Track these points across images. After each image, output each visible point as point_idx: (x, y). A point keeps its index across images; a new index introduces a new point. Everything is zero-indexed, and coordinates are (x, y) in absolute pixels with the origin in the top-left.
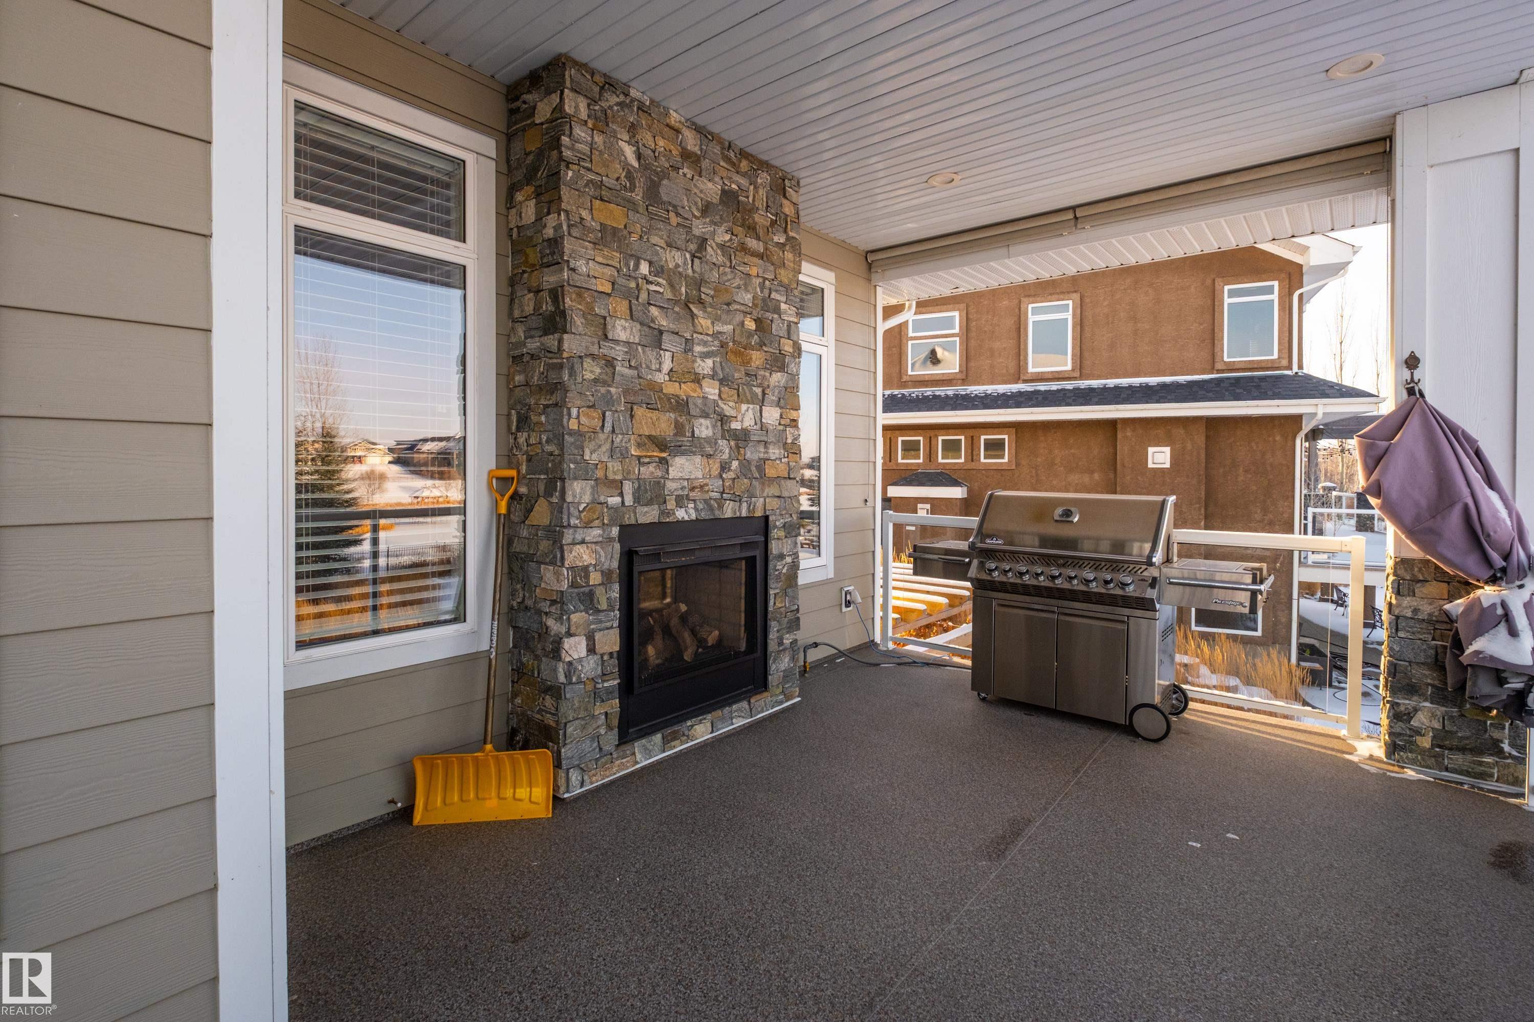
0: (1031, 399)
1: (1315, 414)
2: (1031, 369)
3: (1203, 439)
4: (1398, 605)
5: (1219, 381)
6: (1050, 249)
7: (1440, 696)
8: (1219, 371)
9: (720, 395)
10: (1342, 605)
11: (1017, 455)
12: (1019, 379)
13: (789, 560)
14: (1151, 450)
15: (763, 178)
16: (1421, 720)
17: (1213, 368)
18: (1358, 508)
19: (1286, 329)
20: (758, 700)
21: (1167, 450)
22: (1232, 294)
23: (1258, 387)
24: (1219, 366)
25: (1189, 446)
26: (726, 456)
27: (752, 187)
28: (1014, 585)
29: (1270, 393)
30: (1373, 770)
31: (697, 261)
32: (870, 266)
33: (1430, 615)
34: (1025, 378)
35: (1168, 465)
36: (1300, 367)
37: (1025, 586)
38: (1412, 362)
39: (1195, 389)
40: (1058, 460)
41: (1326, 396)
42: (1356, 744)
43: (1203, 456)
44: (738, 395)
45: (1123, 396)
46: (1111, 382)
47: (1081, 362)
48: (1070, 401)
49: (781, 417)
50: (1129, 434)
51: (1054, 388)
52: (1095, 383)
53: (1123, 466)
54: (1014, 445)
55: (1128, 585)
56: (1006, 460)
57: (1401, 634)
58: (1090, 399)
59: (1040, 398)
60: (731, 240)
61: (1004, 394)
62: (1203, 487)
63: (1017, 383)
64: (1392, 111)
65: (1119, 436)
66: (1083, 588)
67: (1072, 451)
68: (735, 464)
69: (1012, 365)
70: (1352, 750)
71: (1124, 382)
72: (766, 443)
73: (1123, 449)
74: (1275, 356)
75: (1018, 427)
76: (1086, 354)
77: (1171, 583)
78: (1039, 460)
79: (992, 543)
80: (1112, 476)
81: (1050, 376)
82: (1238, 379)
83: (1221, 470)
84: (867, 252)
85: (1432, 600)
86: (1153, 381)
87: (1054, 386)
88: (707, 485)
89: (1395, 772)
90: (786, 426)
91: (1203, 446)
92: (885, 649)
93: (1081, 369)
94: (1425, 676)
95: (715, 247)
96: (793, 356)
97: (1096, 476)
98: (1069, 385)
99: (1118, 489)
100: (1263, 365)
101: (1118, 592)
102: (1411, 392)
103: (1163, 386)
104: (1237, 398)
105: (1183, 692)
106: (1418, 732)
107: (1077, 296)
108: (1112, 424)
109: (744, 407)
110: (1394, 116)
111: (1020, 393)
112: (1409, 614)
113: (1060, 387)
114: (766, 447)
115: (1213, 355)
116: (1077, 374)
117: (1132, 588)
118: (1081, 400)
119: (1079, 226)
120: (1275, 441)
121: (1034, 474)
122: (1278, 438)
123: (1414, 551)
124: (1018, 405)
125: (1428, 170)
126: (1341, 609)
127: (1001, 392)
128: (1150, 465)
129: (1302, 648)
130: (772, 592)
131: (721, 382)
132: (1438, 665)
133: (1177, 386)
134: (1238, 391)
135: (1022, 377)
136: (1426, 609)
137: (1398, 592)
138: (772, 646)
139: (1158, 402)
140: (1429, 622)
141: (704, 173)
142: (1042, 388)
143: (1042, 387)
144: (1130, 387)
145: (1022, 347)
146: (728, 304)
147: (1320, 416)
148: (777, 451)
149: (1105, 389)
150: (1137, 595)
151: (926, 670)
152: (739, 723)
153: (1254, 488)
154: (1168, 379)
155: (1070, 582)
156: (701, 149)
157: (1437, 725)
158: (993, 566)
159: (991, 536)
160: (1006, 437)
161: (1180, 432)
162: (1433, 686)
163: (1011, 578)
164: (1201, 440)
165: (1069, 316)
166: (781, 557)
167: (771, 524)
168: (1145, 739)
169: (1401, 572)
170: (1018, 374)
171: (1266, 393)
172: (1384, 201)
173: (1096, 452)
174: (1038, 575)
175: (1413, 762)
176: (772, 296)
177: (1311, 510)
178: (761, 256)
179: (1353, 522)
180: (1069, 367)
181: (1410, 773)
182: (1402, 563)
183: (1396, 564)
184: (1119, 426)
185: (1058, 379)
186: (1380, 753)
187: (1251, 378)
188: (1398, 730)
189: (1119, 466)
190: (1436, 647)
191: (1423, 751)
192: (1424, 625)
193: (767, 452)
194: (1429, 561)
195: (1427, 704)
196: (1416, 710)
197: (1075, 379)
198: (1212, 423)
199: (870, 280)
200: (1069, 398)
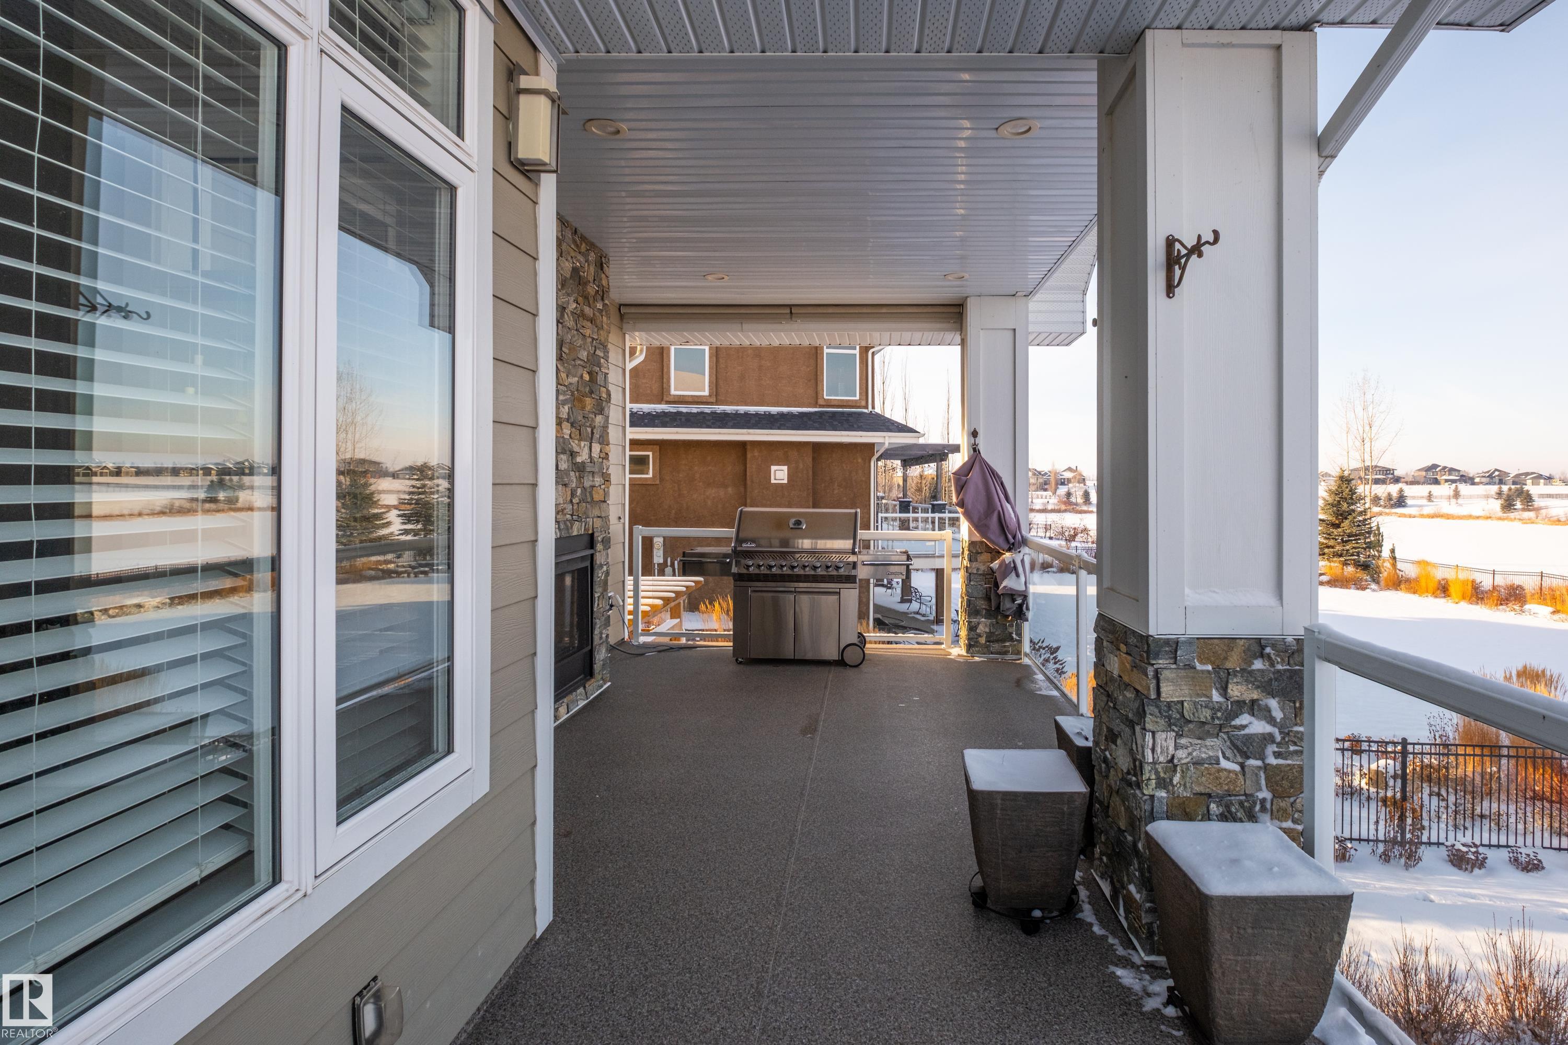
0: (675, 420)
1: (884, 443)
2: (673, 392)
3: (811, 459)
4: (971, 567)
5: (821, 414)
6: (773, 331)
7: (990, 614)
8: (821, 406)
9: (570, 436)
10: (890, 588)
11: (660, 471)
12: (662, 400)
13: (605, 568)
14: (773, 468)
15: (592, 256)
16: (981, 629)
17: (817, 403)
18: (900, 512)
19: (864, 377)
20: (591, 684)
21: (785, 468)
23: (847, 420)
24: (821, 402)
25: (801, 466)
26: (574, 485)
27: (586, 264)
28: (766, 575)
29: (855, 426)
30: (962, 660)
31: (560, 325)
32: (622, 317)
33: (984, 571)
34: (668, 399)
35: (785, 481)
36: (873, 407)
37: (775, 575)
38: (975, 434)
39: (805, 419)
40: (697, 476)
41: (890, 431)
42: (951, 650)
43: (811, 473)
44: (580, 435)
45: (753, 421)
46: (742, 409)
47: (716, 389)
48: (709, 423)
49: (601, 451)
50: (756, 454)
51: (695, 411)
52: (729, 409)
53: (752, 482)
54: (658, 461)
55: (841, 568)
56: (650, 475)
57: (972, 583)
58: (726, 423)
59: (683, 419)
60: (576, 307)
61: (649, 414)
62: (811, 499)
63: (660, 403)
64: (966, 295)
65: (749, 456)
66: (812, 573)
67: (710, 468)
68: (579, 491)
69: (656, 387)
70: (950, 654)
71: (752, 409)
72: (593, 473)
73: (752, 468)
74: (857, 398)
75: (662, 446)
76: (721, 382)
77: (864, 565)
78: (681, 475)
79: (747, 546)
80: (742, 489)
81: (690, 400)
82: (834, 413)
83: (823, 485)
84: (620, 305)
85: (984, 563)
86: (774, 410)
87: (694, 409)
88: (565, 509)
89: (971, 660)
90: (603, 458)
91: (811, 466)
92: (637, 644)
93: (717, 395)
94: (982, 604)
95: (570, 315)
96: (606, 401)
97: (730, 490)
98: (707, 409)
99: (748, 501)
100: (850, 404)
101: (835, 573)
102: (975, 450)
103: (782, 415)
104: (835, 429)
105: (864, 637)
106: (980, 636)
108: (742, 446)
109: (583, 443)
110: (967, 297)
111: (664, 414)
112: (975, 572)
113: (699, 410)
114: (593, 477)
115: (817, 393)
116: (713, 400)
117: (842, 570)
118: (718, 423)
119: (793, 319)
120: (858, 463)
121: (676, 488)
122: (860, 460)
123: (977, 537)
124: (664, 425)
125: (981, 331)
126: (889, 591)
127: (646, 411)
128: (773, 481)
129: (875, 620)
130: (596, 595)
131: (572, 425)
132: (988, 599)
133: (790, 416)
134: (835, 423)
135: (665, 398)
136: (983, 568)
137: (970, 560)
138: (596, 640)
139: (779, 428)
140: (983, 575)
141: (564, 255)
142: (684, 410)
144: (757, 415)
145: (665, 370)
146: (574, 360)
147: (887, 445)
148: (598, 480)
149: (737, 415)
150: (846, 573)
151: (682, 652)
152: (582, 704)
153: (845, 499)
154: (785, 410)
155: (804, 569)
156: (562, 235)
157: (987, 630)
158: (750, 563)
159: (746, 541)
160: (650, 454)
161: (793, 454)
162: (985, 609)
163: (764, 570)
164: (809, 461)
166: (601, 566)
167: (595, 539)
168: (851, 666)
169: (972, 549)
170: (662, 395)
171: (853, 426)
172: (958, 338)
173: (729, 469)
174: (782, 566)
175: (978, 652)
176: (596, 353)
177: (880, 515)
178: (591, 321)
179: (897, 523)
180: (707, 393)
181: (977, 659)
182: (972, 544)
183: (969, 544)
184: (748, 447)
185: (698, 403)
186: (964, 652)
187: (843, 413)
188: (971, 636)
189: (749, 482)
190: (986, 588)
191: (981, 646)
192: (981, 577)
193: (593, 481)
194: (983, 542)
195: (983, 620)
196: (979, 624)
197: (712, 403)
198: (817, 448)
199: (621, 329)
200: (709, 420)
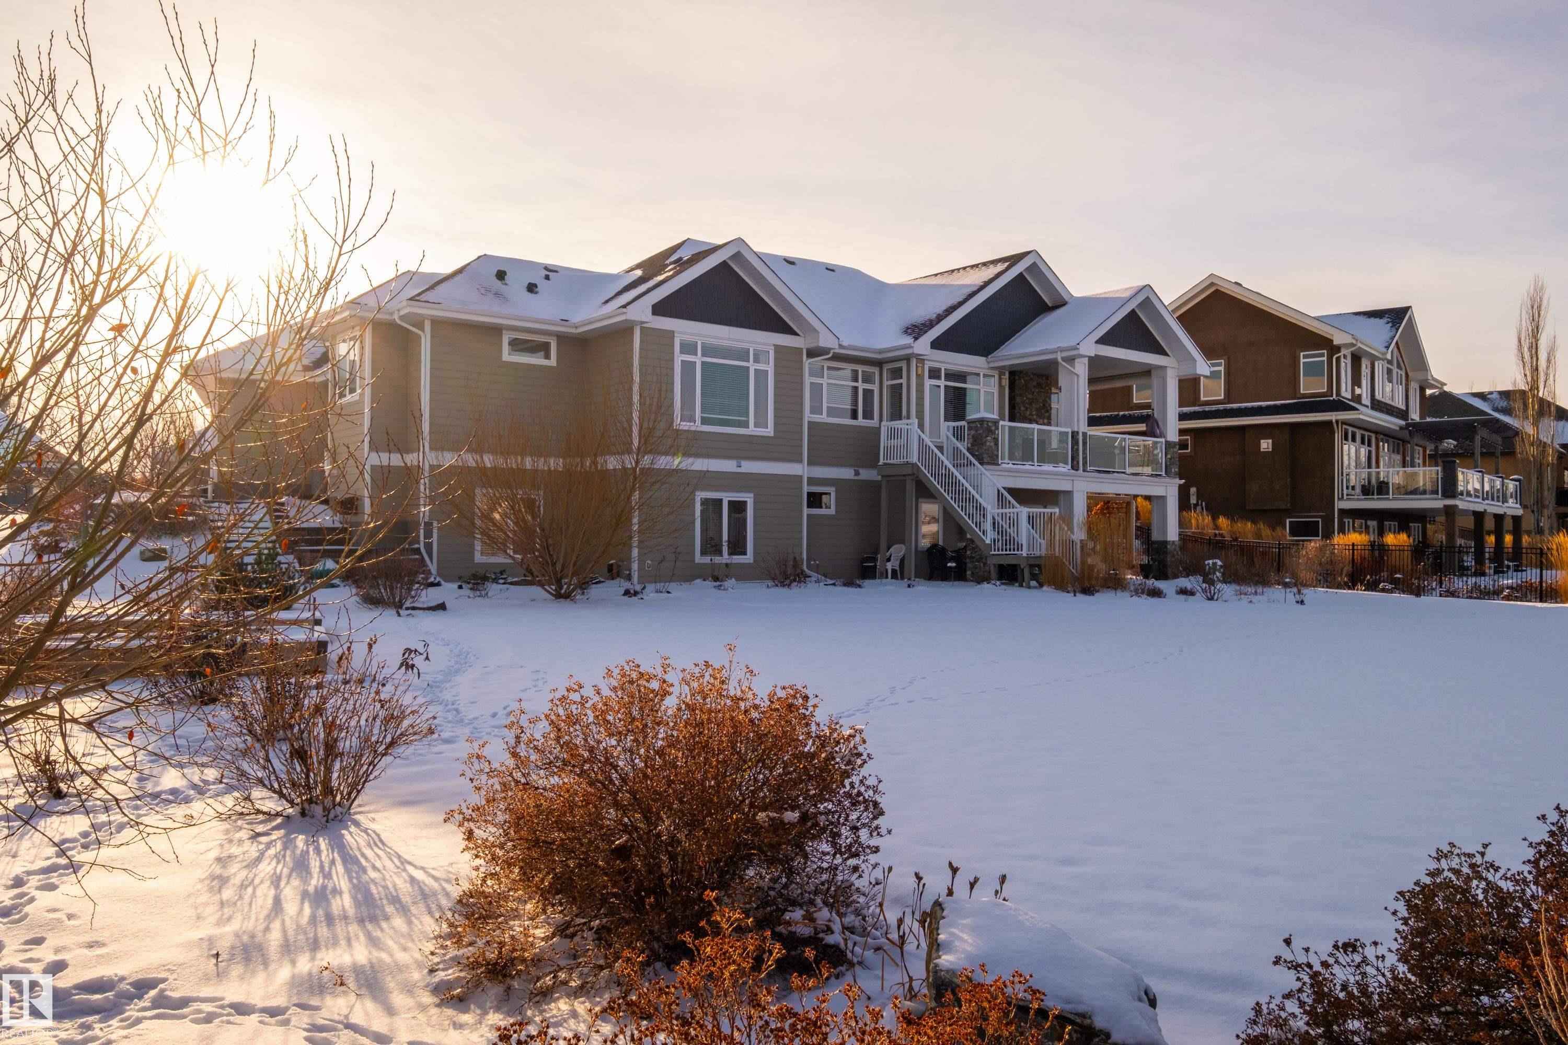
0: (1201, 415)
2: (1202, 398)
5: (1298, 403)
8: (1298, 398)
11: (1195, 447)
12: (1197, 404)
14: (1262, 441)
17: (1295, 396)
19: (1330, 375)
21: (1270, 441)
22: (1305, 357)
24: (1298, 396)
25: (1282, 439)
35: (1270, 450)
36: (1337, 395)
39: (1287, 408)
40: (1217, 449)
43: (1287, 443)
46: (1243, 405)
47: (1227, 395)
48: (1218, 416)
50: (1252, 433)
52: (1235, 406)
53: (1248, 451)
54: (1193, 441)
56: (1190, 451)
59: (1205, 415)
62: (1289, 461)
63: (1196, 406)
65: (1247, 434)
67: (1225, 444)
69: (1192, 397)
71: (1250, 405)
73: (1248, 442)
74: (1325, 390)
75: (1196, 432)
76: (1230, 390)
78: (1207, 450)
80: (1244, 457)
81: (1211, 402)
82: (1309, 402)
83: (1301, 451)
86: (1264, 404)
87: (1214, 408)
91: (1288, 438)
93: (1229, 398)
97: (1237, 457)
98: (1221, 407)
99: (1247, 464)
100: (1320, 394)
103: (1268, 407)
107: (1226, 357)
108: (1243, 428)
111: (1198, 412)
113: (1216, 408)
115: (1296, 390)
116: (1225, 401)
120: (1324, 435)
121: (1205, 458)
122: (1327, 433)
127: (1185, 411)
128: (1261, 450)
135: (1199, 403)
143: (1207, 408)
144: (1252, 408)
145: (1198, 385)
149: (1239, 409)
154: (1272, 403)
160: (1189, 437)
161: (1277, 431)
164: (1287, 435)
165: (1222, 368)
173: (1234, 444)
180: (1222, 397)
184: (1247, 429)
185: (1215, 404)
187: (1314, 401)
189: (1246, 452)
197: (1224, 404)
198: (1292, 426)
200: (1223, 414)
